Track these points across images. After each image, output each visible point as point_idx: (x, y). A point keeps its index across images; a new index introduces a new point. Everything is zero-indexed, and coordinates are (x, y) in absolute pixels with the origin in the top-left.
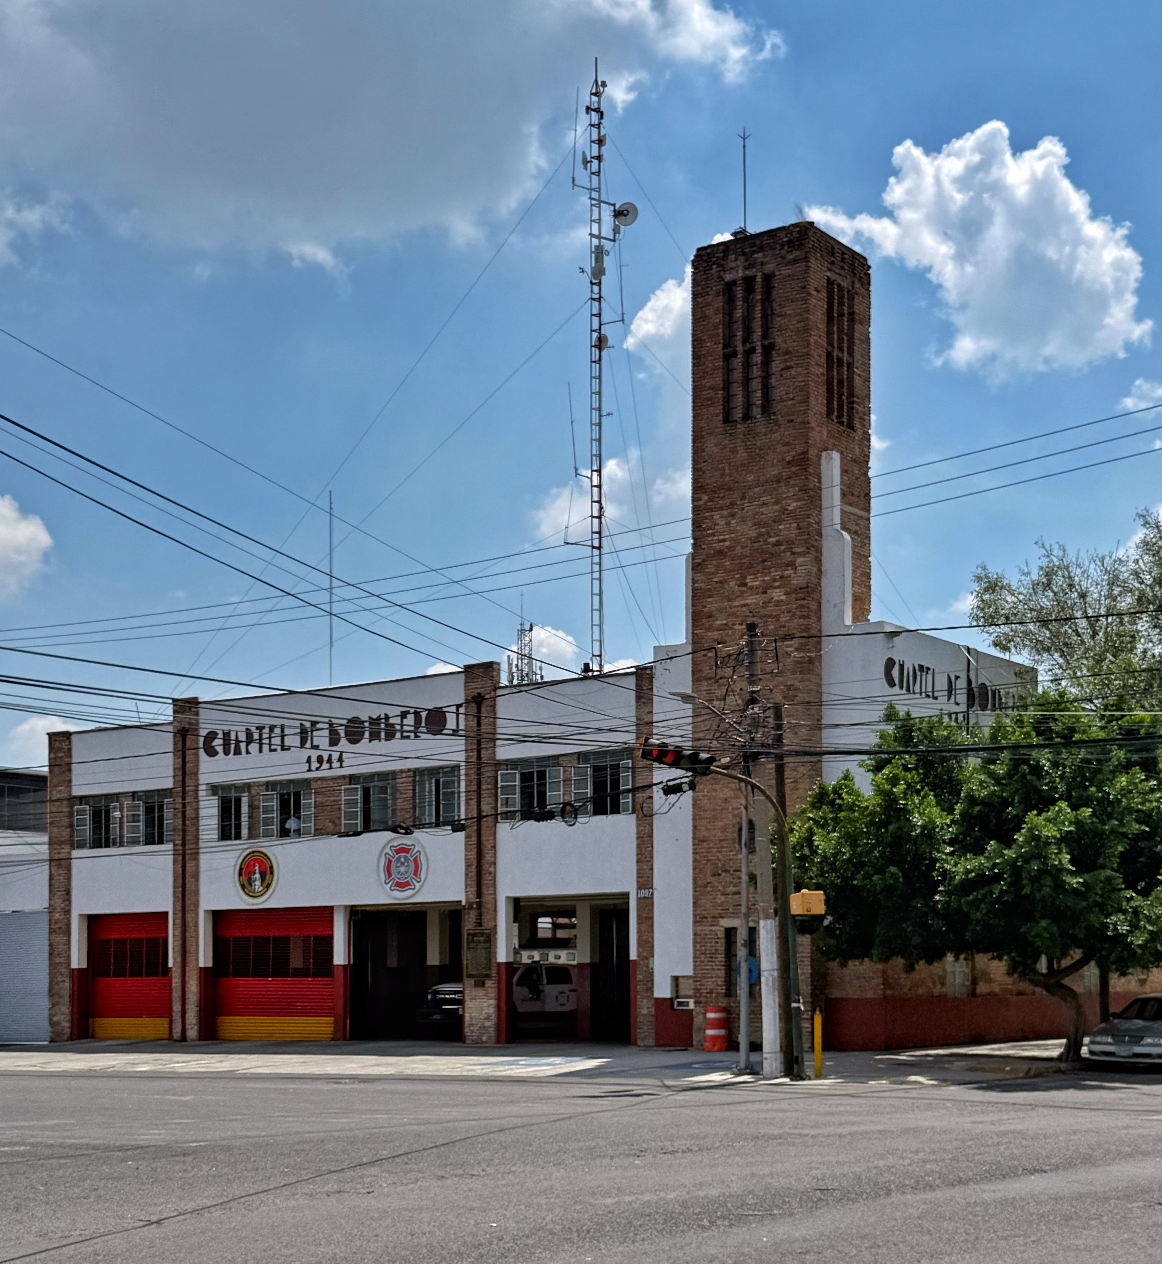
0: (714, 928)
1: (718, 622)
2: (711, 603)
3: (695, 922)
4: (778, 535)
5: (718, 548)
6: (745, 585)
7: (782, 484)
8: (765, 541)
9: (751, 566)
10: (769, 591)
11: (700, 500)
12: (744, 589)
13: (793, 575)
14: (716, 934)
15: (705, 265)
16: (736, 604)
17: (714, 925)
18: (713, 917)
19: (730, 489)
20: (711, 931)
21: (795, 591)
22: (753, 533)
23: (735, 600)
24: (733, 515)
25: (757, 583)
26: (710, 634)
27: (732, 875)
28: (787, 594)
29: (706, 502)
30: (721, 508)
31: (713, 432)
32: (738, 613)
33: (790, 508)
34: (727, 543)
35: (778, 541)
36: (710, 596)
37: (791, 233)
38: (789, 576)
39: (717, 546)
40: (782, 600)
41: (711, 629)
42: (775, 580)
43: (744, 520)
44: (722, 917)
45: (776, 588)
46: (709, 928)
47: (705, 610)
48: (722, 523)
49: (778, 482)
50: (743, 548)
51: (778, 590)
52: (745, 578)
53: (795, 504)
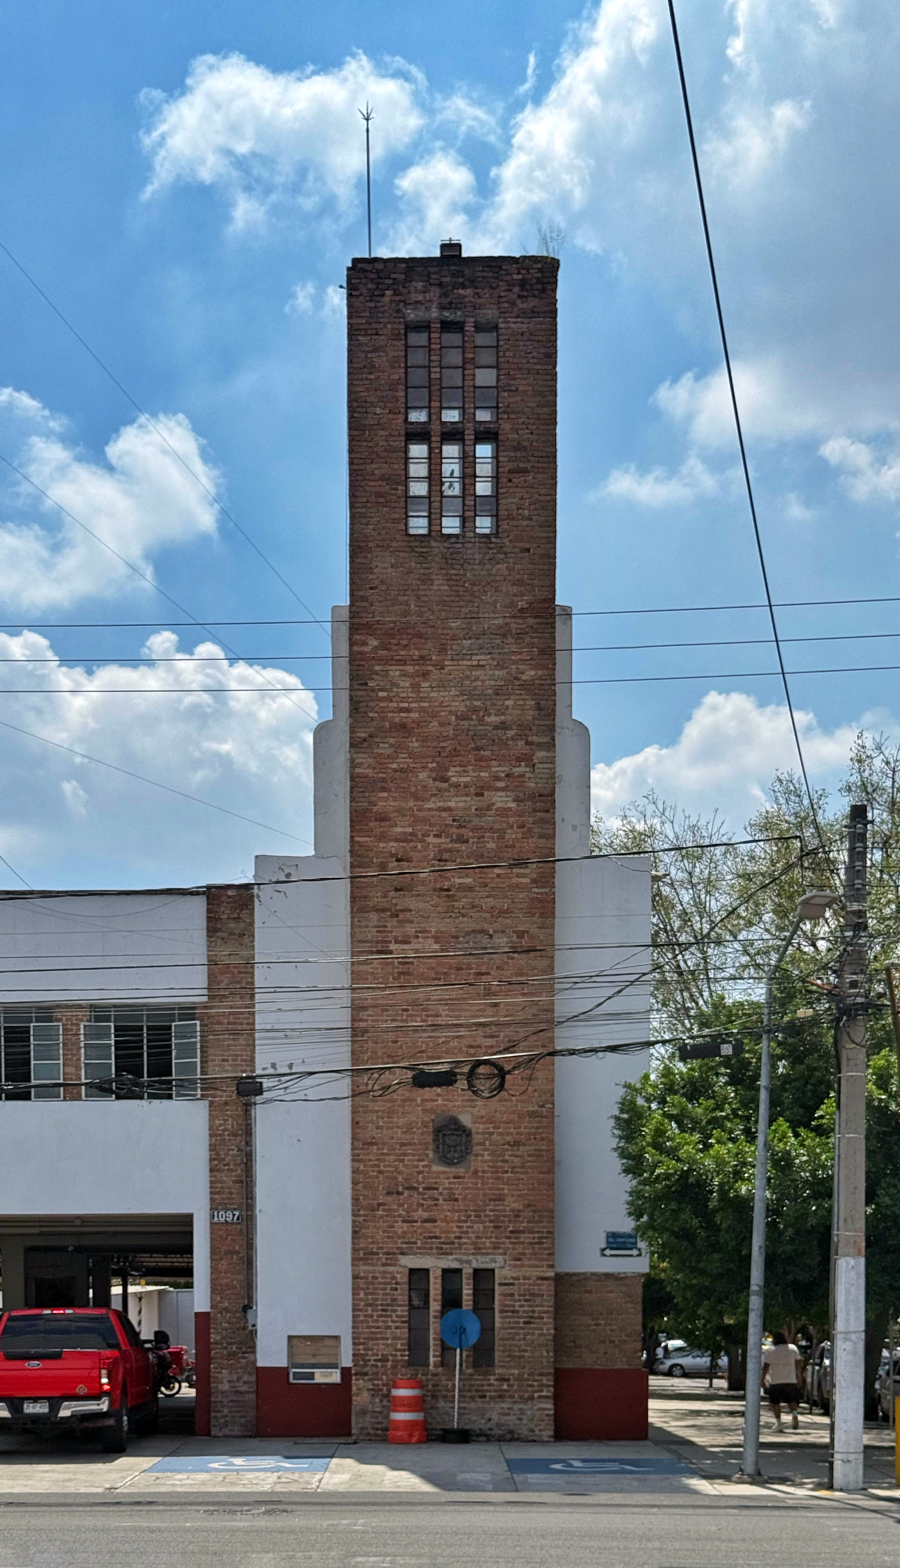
0: (391, 1269)
1: (399, 829)
2: (386, 799)
3: (355, 1260)
4: (503, 714)
5: (397, 720)
6: (445, 779)
7: (510, 640)
8: (481, 721)
9: (455, 752)
10: (486, 793)
11: (365, 644)
12: (445, 785)
13: (527, 775)
14: (394, 1278)
15: (370, 286)
16: (430, 805)
17: (391, 1265)
18: (388, 1253)
19: (420, 636)
20: (385, 1272)
21: (532, 797)
22: (460, 706)
23: (429, 800)
24: (425, 675)
25: (468, 779)
26: (382, 845)
27: (420, 1194)
28: (516, 800)
29: (376, 648)
30: (404, 662)
31: (388, 547)
32: (433, 820)
33: (524, 677)
34: (415, 715)
35: (503, 723)
36: (383, 790)
37: (528, 269)
38: (522, 776)
39: (397, 718)
40: (510, 808)
41: (383, 837)
42: (498, 779)
43: (442, 685)
44: (403, 1254)
45: (498, 789)
46: (381, 1269)
47: (375, 809)
48: (406, 683)
49: (504, 636)
50: (441, 725)
51: (503, 794)
52: (447, 770)
53: (533, 673)
